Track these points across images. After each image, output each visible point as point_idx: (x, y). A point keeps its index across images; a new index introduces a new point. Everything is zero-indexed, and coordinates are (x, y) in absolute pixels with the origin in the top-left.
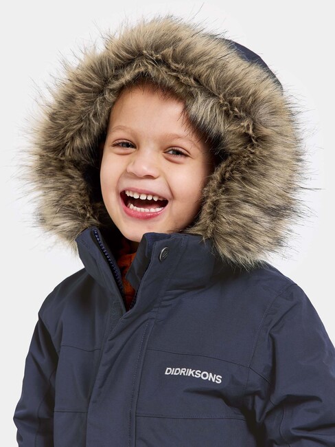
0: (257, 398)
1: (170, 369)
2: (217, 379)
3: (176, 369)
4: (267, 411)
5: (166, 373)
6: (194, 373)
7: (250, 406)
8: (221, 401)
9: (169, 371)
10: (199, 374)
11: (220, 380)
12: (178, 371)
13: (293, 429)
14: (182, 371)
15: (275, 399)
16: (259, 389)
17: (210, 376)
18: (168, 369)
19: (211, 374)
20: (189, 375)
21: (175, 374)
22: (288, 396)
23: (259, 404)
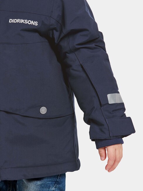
0: (54, 31)
1: (12, 20)
2: (35, 23)
3: (15, 20)
4: (61, 37)
5: (10, 22)
6: (24, 21)
7: (51, 36)
8: (37, 34)
9: (11, 21)
10: (27, 22)
11: (37, 24)
12: (15, 21)
13: (76, 45)
14: (18, 21)
15: (65, 32)
16: (55, 27)
17: (32, 23)
18: (10, 20)
19: (32, 21)
20: (22, 22)
21: (14, 22)
22: (72, 30)
23: (56, 34)
